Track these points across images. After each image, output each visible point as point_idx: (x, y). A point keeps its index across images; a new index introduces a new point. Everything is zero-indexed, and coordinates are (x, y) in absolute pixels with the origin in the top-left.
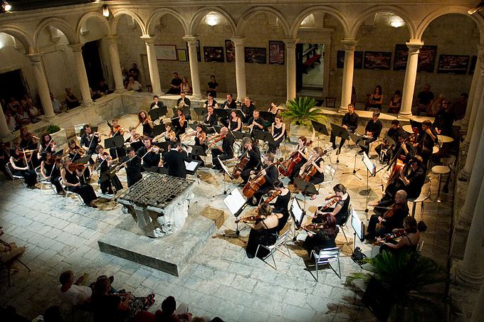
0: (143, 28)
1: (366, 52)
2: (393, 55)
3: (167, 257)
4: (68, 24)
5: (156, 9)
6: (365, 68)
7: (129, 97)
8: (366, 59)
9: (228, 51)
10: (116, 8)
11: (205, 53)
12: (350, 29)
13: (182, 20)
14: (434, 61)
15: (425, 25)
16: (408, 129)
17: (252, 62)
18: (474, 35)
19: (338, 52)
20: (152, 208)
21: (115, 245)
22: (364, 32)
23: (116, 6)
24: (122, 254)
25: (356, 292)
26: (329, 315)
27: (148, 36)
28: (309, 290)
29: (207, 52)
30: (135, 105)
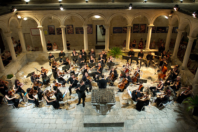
0: (38, 23)
1: (123, 27)
2: (133, 28)
3: (117, 121)
4: (5, 24)
5: (45, 14)
6: (123, 33)
7: (31, 54)
8: (123, 30)
9: (68, 30)
10: (23, 14)
11: (57, 31)
12: (130, 21)
13: (59, 19)
14: (146, 29)
15: (154, 19)
16: (153, 54)
17: (79, 33)
18: (157, 20)
19: (113, 27)
20: (110, 103)
21: (93, 123)
22: (122, 20)
23: (23, 13)
24: (96, 125)
25: (179, 113)
26: (178, 122)
27: (41, 27)
28: (166, 116)
29: (58, 30)
30: (34, 57)
